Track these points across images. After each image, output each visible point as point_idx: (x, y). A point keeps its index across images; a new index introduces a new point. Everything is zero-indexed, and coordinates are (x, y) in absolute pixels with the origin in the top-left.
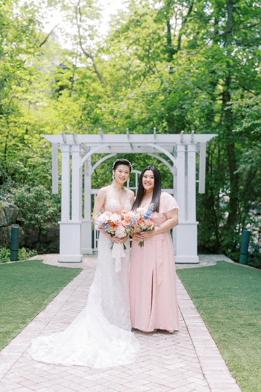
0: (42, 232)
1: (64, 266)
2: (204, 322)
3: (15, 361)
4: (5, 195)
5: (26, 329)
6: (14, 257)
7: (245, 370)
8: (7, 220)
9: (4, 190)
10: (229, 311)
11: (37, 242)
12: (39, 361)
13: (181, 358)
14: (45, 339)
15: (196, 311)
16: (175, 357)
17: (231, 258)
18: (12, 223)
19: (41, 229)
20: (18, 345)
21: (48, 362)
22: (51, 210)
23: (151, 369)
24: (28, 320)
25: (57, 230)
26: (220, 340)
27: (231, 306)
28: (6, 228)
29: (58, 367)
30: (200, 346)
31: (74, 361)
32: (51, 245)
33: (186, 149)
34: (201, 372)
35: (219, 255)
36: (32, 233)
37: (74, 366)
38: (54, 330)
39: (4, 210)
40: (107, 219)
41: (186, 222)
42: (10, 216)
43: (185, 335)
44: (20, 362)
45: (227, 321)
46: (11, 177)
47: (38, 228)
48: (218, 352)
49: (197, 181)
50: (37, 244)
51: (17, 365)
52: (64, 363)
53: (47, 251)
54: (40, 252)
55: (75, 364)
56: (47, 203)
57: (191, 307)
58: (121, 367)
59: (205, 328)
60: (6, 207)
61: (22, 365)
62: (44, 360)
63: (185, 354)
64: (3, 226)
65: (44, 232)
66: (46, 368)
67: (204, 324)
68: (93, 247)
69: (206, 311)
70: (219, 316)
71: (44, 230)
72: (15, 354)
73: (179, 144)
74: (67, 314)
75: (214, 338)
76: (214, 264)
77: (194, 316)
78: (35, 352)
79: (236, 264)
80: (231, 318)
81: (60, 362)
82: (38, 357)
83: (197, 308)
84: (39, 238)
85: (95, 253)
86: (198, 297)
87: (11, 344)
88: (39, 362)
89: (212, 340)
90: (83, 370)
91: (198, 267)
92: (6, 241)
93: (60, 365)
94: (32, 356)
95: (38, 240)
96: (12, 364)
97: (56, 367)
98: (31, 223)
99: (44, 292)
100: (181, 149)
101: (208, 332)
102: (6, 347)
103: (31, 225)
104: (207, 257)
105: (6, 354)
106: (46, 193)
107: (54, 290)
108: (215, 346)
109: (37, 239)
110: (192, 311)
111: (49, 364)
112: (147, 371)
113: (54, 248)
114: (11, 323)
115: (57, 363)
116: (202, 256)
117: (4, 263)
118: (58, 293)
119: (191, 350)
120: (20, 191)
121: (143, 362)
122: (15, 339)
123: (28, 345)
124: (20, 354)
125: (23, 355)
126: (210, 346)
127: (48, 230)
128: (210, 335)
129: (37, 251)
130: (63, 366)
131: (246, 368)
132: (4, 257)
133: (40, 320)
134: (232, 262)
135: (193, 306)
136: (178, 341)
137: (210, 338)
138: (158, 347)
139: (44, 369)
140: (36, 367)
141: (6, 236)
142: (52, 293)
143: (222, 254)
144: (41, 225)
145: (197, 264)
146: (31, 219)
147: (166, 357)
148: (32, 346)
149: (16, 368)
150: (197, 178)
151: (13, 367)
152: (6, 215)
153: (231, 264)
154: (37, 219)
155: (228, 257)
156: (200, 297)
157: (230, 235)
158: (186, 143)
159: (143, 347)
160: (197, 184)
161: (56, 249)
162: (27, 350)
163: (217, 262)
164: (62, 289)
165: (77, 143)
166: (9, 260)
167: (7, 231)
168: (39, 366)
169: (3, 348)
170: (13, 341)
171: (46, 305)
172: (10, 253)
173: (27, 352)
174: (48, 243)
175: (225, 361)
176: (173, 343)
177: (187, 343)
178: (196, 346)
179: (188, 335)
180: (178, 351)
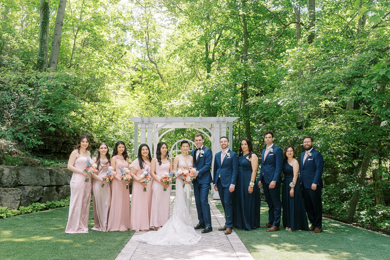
3: (131, 255)
7: (262, 257)
13: (225, 252)
16: (222, 252)
20: (130, 247)
26: (247, 243)
30: (235, 246)
33: (220, 126)
40: (182, 172)
43: (226, 241)
48: (246, 249)
51: (133, 257)
59: (237, 237)
61: (136, 257)
63: (228, 250)
72: (130, 252)
73: (216, 123)
89: (242, 243)
96: (130, 257)
100: (217, 126)
102: (124, 248)
105: (125, 252)
108: (244, 246)
119: (231, 248)
125: (135, 253)
126: (241, 246)
131: (263, 256)
136: (223, 244)
137: (240, 241)
138: (211, 247)
151: (131, 259)
158: (220, 123)
169: (122, 249)
170: (126, 245)
176: (220, 245)
177: (228, 244)
178: (233, 246)
179: (228, 241)
180: (223, 249)
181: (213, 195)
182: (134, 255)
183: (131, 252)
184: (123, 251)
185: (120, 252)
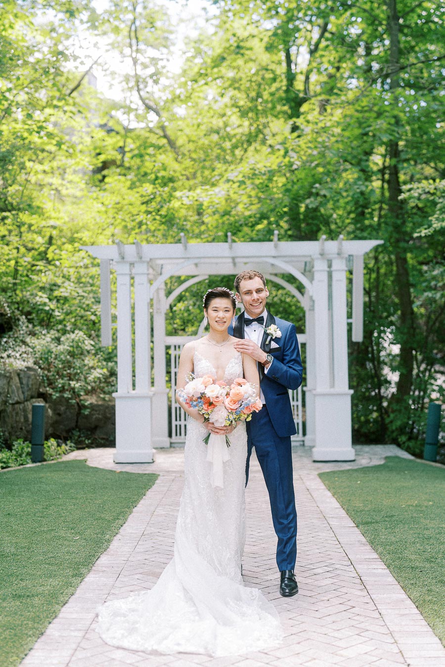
0: (82, 411)
1: (124, 470)
2: (388, 567)
3: (74, 646)
4: (17, 349)
5: (83, 586)
6: (38, 456)
8: (23, 393)
9: (15, 340)
10: (428, 547)
11: (74, 429)
12: (117, 645)
13: (362, 634)
14: (120, 605)
15: (369, 547)
16: (351, 634)
17: (408, 450)
18: (32, 397)
19: (81, 407)
20: (75, 616)
21: (134, 647)
22: (97, 374)
23: (315, 657)
24: (83, 570)
25: (107, 407)
27: (429, 538)
28: (21, 406)
29: (152, 657)
30: (390, 611)
31: (178, 644)
32: (98, 434)
33: (330, 266)
34: (402, 660)
35: (386, 446)
36: (65, 413)
37: (180, 653)
38: (132, 588)
39: (19, 375)
40: (200, 389)
41: (332, 391)
42: (28, 386)
43: (359, 593)
44: (84, 649)
45: (428, 565)
46: (26, 318)
47: (76, 405)
48: (424, 623)
49: (350, 321)
50: (74, 432)
51: (80, 654)
52: (161, 648)
53: (92, 443)
54: (80, 446)
55: (181, 650)
56: (89, 361)
57: (359, 541)
58: (263, 655)
59: (391, 579)
60: (21, 370)
61: (89, 655)
62: (126, 644)
63: (368, 628)
64: (18, 403)
65: (87, 412)
66: (131, 659)
67: (387, 571)
68: (170, 435)
69: (388, 547)
70: (413, 557)
71: (85, 407)
72: (73, 634)
73: (318, 259)
74: (147, 557)
75: (412, 598)
76: (382, 462)
77: (367, 557)
78: (108, 630)
79: (419, 461)
80: (433, 560)
81: (155, 647)
82: (114, 638)
83: (371, 543)
84: (77, 422)
85: (173, 445)
86: (367, 523)
87: (61, 615)
88: (118, 648)
89: (409, 602)
90: (196, 661)
91: (356, 468)
92: (21, 429)
93: (155, 653)
94: (104, 636)
95: (77, 426)
96: (70, 652)
97: (149, 656)
98: (63, 397)
99: (101, 518)
100: (320, 266)
101: (399, 587)
102: (55, 621)
103: (63, 400)
104: (367, 448)
105: (57, 634)
106: (88, 344)
107: (119, 514)
108: (416, 611)
109: (73, 425)
110: (362, 548)
111: (135, 652)
112: (308, 662)
113: (103, 439)
114: (55, 576)
115: (150, 649)
116: (358, 447)
117: (22, 467)
118: (126, 519)
119: (377, 621)
120: (43, 341)
121: (299, 643)
122: (67, 605)
123: (92, 615)
124: (80, 634)
125: (87, 636)
126: (407, 612)
127: (92, 407)
128: (403, 592)
129: (75, 443)
130: (161, 654)
132: (20, 456)
133: (104, 569)
134: (412, 458)
135: (364, 540)
136: (351, 603)
137: (403, 596)
138: (318, 615)
139: (129, 662)
140: (113, 656)
141: (22, 420)
142: (114, 519)
143: (391, 444)
144: (81, 400)
145: (352, 463)
146: (63, 390)
147: (336, 634)
148: (99, 617)
149: (79, 659)
150: (350, 316)
151: (74, 658)
152: (21, 383)
153: (410, 461)
154: (73, 390)
155: (402, 449)
156: (371, 523)
157: (403, 410)
158: (330, 257)
159: (291, 616)
160: (350, 325)
161: (107, 440)
162: (93, 626)
163: (386, 458)
164: (131, 513)
165: (143, 259)
166: (29, 461)
167: (25, 410)
168: (119, 654)
169: (50, 623)
170: (64, 609)
171: (109, 541)
172: (30, 450)
173: (94, 630)
174: (94, 429)
175: (440, 639)
176: (343, 608)
177: (367, 606)
178: (383, 612)
179: (365, 593)
180: (354, 623)
181: (314, 450)
182: (82, 645)
183: (76, 634)
184: (53, 630)
185: (42, 634)
